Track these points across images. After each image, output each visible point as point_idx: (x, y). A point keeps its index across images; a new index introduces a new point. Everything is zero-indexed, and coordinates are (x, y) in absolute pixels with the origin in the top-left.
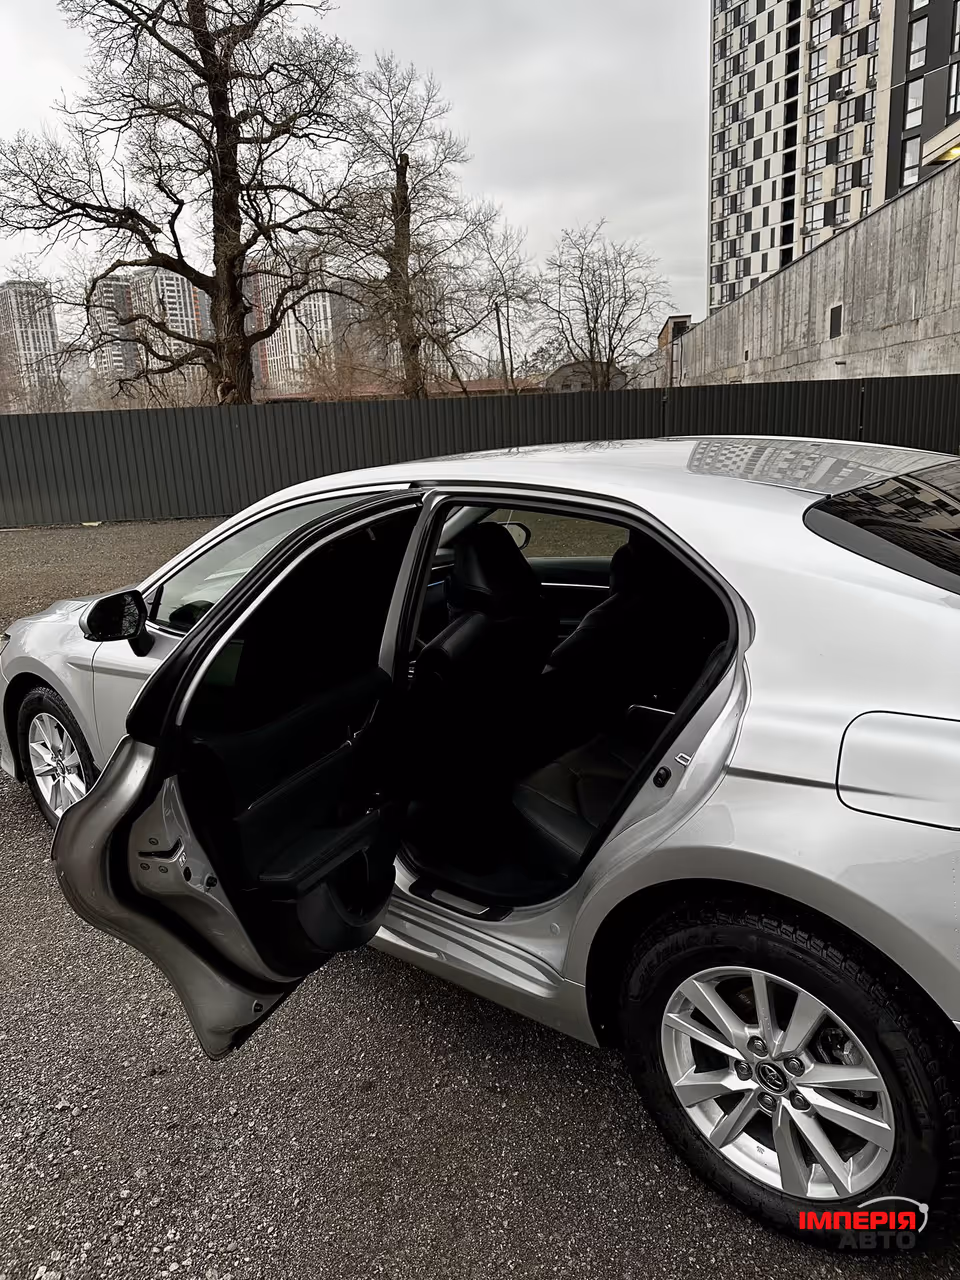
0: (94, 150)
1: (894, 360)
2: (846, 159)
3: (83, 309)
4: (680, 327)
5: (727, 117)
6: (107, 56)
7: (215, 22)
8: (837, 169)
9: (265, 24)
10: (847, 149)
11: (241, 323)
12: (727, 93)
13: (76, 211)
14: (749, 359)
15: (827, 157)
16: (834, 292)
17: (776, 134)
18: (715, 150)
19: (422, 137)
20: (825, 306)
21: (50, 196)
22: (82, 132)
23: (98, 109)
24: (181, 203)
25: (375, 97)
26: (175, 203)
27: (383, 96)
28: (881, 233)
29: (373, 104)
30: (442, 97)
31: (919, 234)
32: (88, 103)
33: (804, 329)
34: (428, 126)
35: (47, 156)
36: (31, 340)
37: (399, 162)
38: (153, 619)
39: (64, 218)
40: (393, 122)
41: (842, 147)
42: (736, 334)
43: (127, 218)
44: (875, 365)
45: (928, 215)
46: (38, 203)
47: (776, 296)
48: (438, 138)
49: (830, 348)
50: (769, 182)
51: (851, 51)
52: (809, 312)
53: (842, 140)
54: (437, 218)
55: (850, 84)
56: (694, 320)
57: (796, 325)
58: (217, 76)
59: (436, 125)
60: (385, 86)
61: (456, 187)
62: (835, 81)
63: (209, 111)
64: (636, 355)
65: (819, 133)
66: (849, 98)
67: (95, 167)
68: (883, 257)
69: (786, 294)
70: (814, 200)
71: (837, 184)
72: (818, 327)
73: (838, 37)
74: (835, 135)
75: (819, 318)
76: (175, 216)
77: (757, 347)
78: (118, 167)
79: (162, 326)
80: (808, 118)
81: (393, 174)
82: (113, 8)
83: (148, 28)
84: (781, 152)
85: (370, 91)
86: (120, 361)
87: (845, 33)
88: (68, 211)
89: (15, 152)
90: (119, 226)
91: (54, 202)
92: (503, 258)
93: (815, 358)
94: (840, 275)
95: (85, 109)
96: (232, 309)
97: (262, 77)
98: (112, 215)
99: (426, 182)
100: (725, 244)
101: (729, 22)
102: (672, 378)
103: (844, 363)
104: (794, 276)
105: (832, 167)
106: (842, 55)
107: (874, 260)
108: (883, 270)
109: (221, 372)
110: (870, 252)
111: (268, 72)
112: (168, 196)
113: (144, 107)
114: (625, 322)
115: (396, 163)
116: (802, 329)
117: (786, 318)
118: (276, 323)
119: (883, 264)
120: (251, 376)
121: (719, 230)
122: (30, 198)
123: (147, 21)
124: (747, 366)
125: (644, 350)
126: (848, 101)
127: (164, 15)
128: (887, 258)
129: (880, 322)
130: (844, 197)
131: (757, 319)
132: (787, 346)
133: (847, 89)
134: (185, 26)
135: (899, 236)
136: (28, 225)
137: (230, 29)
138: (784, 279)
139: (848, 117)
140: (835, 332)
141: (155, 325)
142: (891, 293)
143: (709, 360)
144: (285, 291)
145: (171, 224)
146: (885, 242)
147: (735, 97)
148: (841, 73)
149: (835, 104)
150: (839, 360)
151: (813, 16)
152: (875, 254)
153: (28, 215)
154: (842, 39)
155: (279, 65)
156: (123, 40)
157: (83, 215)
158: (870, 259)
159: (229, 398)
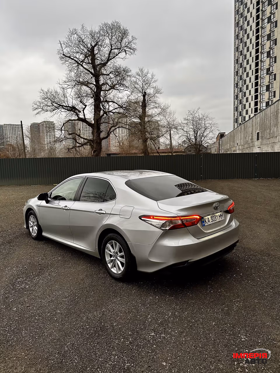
0: (66, 93)
1: (272, 147)
2: (272, 90)
3: (60, 131)
4: (222, 135)
5: (238, 79)
6: (70, 71)
7: (98, 62)
8: (269, 93)
9: (109, 63)
10: (272, 88)
11: (100, 135)
12: (239, 73)
13: (60, 107)
14: (238, 145)
15: (266, 90)
16: (257, 128)
17: (252, 83)
18: (235, 88)
19: (150, 88)
20: (255, 132)
21: (54, 103)
22: (63, 88)
23: (67, 83)
24: (86, 106)
25: (138, 78)
26: (84, 106)
27: (140, 78)
28: (268, 114)
29: (138, 79)
30: (155, 78)
31: (276, 114)
32: (65, 82)
33: (251, 138)
34: (152, 85)
35: (54, 94)
36: (48, 136)
37: (144, 94)
38: (50, 198)
39: (57, 109)
40: (143, 84)
41: (270, 87)
42: (235, 138)
43: (73, 109)
44: (267, 148)
45: (278, 110)
46: (52, 105)
47: (244, 129)
48: (155, 88)
49: (257, 143)
50: (251, 96)
51: (273, 62)
52: (252, 133)
53: (271, 85)
54: (153, 108)
55: (272, 70)
56: (226, 134)
57: (249, 136)
58: (97, 75)
59: (154, 85)
60: (141, 75)
61: (159, 100)
62: (268, 70)
63: (95, 83)
64: (208, 143)
65: (264, 83)
66: (272, 74)
67: (66, 96)
68: (268, 120)
69: (247, 128)
70: (263, 101)
71: (269, 97)
72: (254, 137)
73: (269, 58)
74: (268, 84)
75: (254, 135)
76: (84, 109)
77: (240, 142)
78: (71, 97)
79: (79, 136)
80: (261, 79)
81: (142, 97)
82: (73, 60)
83: (81, 65)
84: (254, 88)
85: (137, 76)
86: (71, 142)
87: (271, 57)
88: (58, 107)
89: (47, 93)
90: (71, 111)
91: (55, 105)
92: (169, 119)
93: (253, 146)
94: (259, 124)
95: (64, 83)
96: (97, 132)
97: (109, 75)
98: (69, 108)
99: (151, 99)
100: (238, 113)
101: (239, 54)
102: (219, 149)
103: (260, 147)
104: (248, 123)
105: (268, 92)
106: (270, 63)
107: (266, 121)
108: (268, 123)
109: (94, 147)
110: (265, 119)
111: (110, 73)
112: (83, 104)
113: (78, 83)
114: (205, 134)
115: (143, 94)
116: (250, 138)
117: (247, 134)
118: (108, 135)
119: (268, 122)
120: (101, 148)
121: (236, 109)
122: (50, 104)
123: (80, 63)
124: (237, 147)
125: (211, 142)
126: (272, 75)
127: (85, 61)
128: (269, 120)
129: (268, 137)
130: (272, 100)
131: (240, 134)
132: (247, 142)
133: (271, 72)
134: (90, 64)
135: (272, 115)
136: (49, 110)
137: (101, 64)
138: (246, 124)
139: (272, 79)
140: (258, 139)
141: (78, 135)
142: (270, 130)
143: (229, 145)
144: (111, 127)
145: (83, 111)
146: (269, 116)
147: (241, 74)
148: (270, 68)
149: (268, 76)
150: (259, 146)
151: (262, 53)
152: (266, 119)
153: (49, 108)
154: (270, 59)
155: (113, 72)
156: (75, 67)
157: (62, 108)
158: (265, 120)
159: (95, 154)
